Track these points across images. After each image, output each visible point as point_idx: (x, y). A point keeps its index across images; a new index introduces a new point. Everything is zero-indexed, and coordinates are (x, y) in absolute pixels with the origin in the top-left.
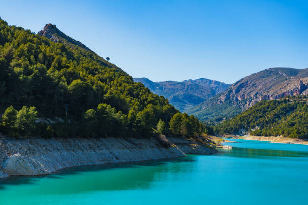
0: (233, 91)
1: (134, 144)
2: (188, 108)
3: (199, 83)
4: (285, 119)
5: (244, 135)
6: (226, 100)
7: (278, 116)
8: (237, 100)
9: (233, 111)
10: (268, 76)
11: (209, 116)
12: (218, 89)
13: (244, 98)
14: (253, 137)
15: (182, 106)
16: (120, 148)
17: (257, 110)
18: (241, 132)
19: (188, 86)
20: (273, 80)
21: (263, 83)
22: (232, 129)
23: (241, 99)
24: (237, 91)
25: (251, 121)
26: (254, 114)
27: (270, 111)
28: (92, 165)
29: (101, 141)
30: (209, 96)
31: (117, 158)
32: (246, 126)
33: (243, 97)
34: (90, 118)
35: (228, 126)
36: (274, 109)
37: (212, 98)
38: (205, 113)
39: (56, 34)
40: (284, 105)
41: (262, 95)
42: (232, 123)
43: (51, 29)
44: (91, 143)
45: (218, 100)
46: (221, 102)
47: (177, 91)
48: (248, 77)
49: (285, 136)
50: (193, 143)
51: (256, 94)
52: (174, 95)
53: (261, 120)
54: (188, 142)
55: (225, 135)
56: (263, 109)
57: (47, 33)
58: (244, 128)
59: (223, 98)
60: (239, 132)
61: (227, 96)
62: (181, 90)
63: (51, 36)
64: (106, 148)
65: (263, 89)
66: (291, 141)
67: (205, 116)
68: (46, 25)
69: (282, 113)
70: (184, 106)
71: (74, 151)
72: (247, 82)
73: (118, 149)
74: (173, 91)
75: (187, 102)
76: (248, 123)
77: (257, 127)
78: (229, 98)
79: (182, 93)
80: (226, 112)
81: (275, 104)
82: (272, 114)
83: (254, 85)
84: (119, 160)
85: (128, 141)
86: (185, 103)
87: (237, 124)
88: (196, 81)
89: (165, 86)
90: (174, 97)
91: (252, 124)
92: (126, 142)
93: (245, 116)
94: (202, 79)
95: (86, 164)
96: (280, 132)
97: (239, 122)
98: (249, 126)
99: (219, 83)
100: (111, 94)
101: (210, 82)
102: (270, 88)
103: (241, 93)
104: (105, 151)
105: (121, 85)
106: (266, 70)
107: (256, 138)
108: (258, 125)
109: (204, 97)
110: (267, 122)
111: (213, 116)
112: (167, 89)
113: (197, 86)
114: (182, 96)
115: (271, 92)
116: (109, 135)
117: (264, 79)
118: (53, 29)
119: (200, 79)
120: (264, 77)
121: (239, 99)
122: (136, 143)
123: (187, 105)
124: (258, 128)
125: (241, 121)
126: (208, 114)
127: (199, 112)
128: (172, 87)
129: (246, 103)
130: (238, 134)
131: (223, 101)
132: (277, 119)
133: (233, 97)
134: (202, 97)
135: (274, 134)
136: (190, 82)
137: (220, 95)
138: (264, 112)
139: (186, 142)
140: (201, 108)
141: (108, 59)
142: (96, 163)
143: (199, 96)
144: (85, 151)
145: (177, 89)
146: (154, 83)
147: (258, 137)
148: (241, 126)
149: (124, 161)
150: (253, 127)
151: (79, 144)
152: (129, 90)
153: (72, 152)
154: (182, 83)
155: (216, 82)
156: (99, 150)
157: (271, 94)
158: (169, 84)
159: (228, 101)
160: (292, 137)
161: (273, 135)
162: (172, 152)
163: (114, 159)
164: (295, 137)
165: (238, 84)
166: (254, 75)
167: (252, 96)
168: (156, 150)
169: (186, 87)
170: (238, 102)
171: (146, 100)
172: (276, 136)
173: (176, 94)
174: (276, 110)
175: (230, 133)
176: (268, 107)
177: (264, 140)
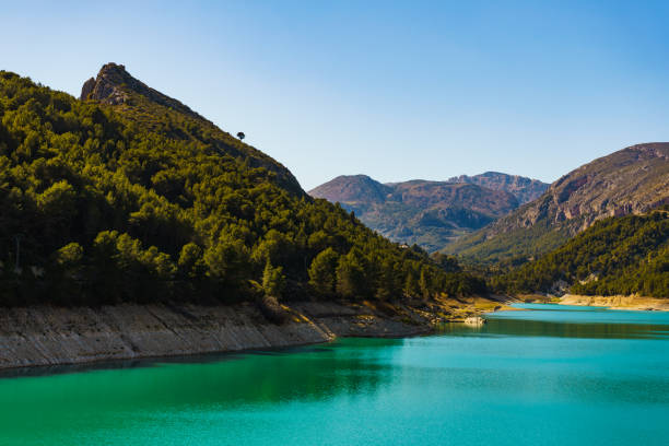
0: (555, 198)
1: (190, 317)
2: (457, 238)
3: (483, 182)
4: (653, 257)
5: (563, 293)
6: (539, 218)
7: (639, 250)
8: (562, 216)
9: (554, 242)
10: (631, 162)
11: (501, 253)
12: (524, 195)
13: (579, 212)
14: (578, 297)
15: (444, 234)
16: (148, 327)
17: (594, 238)
18: (558, 289)
19: (458, 190)
20: (641, 172)
21: (621, 178)
22: (537, 281)
23: (572, 215)
24: (564, 198)
25: (579, 263)
26: (586, 246)
27: (621, 240)
28: (61, 364)
29: (104, 313)
30: (505, 210)
31: (135, 349)
32: (568, 274)
33: (575, 210)
34: (69, 264)
35: (529, 275)
36: (632, 235)
37: (510, 214)
38: (493, 248)
39: (123, 85)
40: (653, 225)
41: (616, 206)
42: (538, 269)
43: (114, 75)
44: (74, 317)
45: (522, 219)
46: (528, 222)
47: (433, 202)
48: (588, 166)
49: (644, 295)
50: (365, 314)
51: (605, 204)
52: (427, 211)
53: (602, 259)
54: (353, 312)
55: (520, 296)
56: (607, 235)
57: (102, 84)
58: (564, 278)
59: (533, 214)
60: (553, 288)
61: (541, 209)
62: (443, 198)
63: (111, 91)
64: (112, 328)
65: (619, 190)
66: (654, 304)
67: (493, 256)
68: (104, 67)
69: (649, 244)
70: (449, 234)
71: (20, 334)
72: (586, 177)
73: (143, 329)
74: (424, 202)
75: (454, 225)
76: (574, 267)
77: (592, 276)
78: (546, 214)
79: (443, 206)
80: (538, 244)
81: (633, 223)
82: (626, 246)
83: (601, 183)
84: (139, 351)
85: (174, 311)
86: (451, 227)
87: (549, 270)
88: (475, 178)
89: (407, 190)
90: (426, 215)
91: (581, 269)
92: (171, 315)
93: (567, 253)
94: (489, 174)
95: (45, 361)
96: (636, 285)
97: (554, 267)
98: (575, 275)
99: (529, 181)
100: (150, 210)
101: (509, 179)
102: (636, 188)
103: (571, 201)
104: (108, 333)
105: (213, 192)
106: (627, 150)
107: (585, 301)
108: (594, 270)
109: (494, 213)
110: (614, 264)
111: (510, 255)
112: (411, 197)
113: (478, 189)
114: (443, 212)
115: (637, 196)
116: (127, 299)
117: (621, 170)
118: (118, 75)
119: (487, 174)
120: (621, 165)
121: (568, 215)
122: (196, 315)
123: (455, 232)
124: (593, 278)
125: (558, 264)
126: (498, 251)
127: (479, 246)
128: (423, 192)
129: (582, 224)
130: (551, 293)
131: (533, 221)
132: (636, 257)
133: (555, 210)
134: (489, 214)
135: (624, 291)
136: (463, 181)
137: (527, 207)
138: (609, 242)
139: (346, 310)
140: (485, 238)
141: (241, 135)
142: (72, 360)
143: (482, 211)
144: (51, 335)
145: (434, 197)
146: (382, 186)
147: (589, 298)
148: (557, 276)
149: (153, 354)
150: (584, 276)
151: (40, 320)
152: (231, 202)
153: (17, 337)
154: (445, 183)
155: (521, 180)
156: (93, 331)
157: (636, 203)
158: (417, 186)
159: (544, 221)
160: (657, 296)
161: (621, 293)
162: (291, 335)
163: (127, 349)
164: (663, 296)
165: (566, 183)
166: (600, 160)
167: (596, 208)
168: (248, 328)
169: (453, 193)
170: (565, 222)
171: (267, 222)
172: (628, 294)
173: (433, 209)
174: (635, 236)
175: (533, 292)
176: (618, 231)
177: (602, 305)
